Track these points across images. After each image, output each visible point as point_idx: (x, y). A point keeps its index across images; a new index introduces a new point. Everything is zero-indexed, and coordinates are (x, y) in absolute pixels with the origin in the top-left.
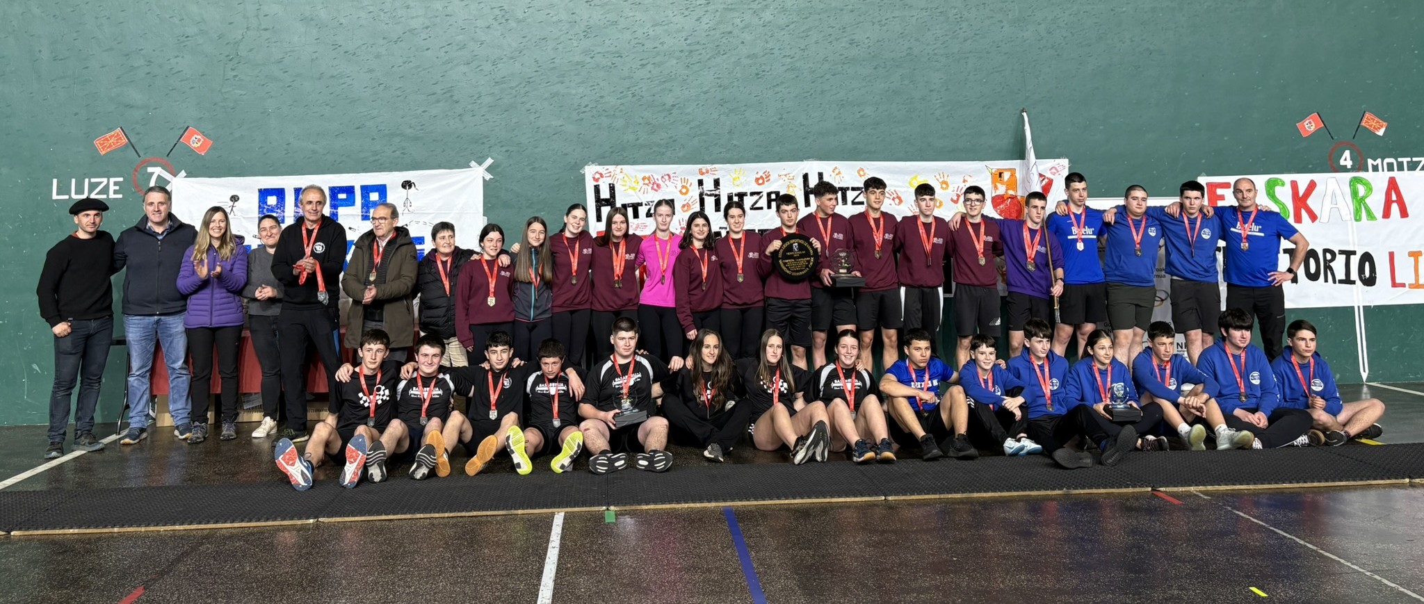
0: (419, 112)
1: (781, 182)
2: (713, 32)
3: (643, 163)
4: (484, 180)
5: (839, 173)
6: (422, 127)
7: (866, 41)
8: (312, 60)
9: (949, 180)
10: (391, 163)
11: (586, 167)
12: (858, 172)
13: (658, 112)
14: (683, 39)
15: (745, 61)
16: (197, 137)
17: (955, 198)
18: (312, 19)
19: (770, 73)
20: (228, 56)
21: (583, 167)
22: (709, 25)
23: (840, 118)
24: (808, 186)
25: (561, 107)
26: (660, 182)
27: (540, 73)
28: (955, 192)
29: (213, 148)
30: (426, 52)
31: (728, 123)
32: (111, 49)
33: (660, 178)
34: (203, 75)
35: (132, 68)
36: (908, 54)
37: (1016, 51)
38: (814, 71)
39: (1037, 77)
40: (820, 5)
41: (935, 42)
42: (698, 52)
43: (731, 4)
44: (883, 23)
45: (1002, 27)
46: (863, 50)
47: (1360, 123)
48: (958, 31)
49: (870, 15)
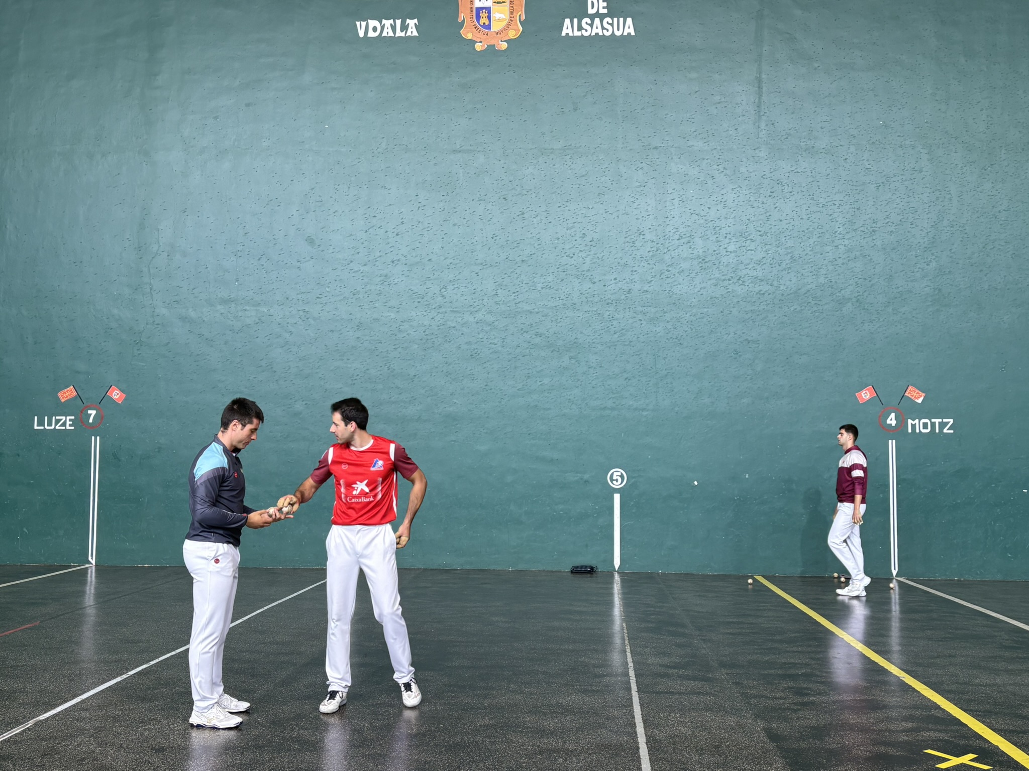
0: (251, 378)
2: (442, 327)
6: (253, 388)
7: (547, 333)
13: (406, 380)
15: (464, 347)
16: (117, 392)
18: (186, 318)
19: (480, 354)
20: (135, 341)
22: (440, 322)
23: (526, 385)
25: (341, 376)
29: (125, 399)
30: (256, 340)
31: (451, 387)
32: (67, 337)
34: (120, 353)
35: (80, 349)
36: (575, 342)
37: (651, 341)
38: (510, 353)
39: (665, 358)
40: (516, 309)
41: (594, 334)
42: (432, 340)
43: (456, 308)
44: (558, 321)
45: (641, 324)
46: (544, 339)
47: (904, 394)
48: (611, 327)
49: (549, 315)
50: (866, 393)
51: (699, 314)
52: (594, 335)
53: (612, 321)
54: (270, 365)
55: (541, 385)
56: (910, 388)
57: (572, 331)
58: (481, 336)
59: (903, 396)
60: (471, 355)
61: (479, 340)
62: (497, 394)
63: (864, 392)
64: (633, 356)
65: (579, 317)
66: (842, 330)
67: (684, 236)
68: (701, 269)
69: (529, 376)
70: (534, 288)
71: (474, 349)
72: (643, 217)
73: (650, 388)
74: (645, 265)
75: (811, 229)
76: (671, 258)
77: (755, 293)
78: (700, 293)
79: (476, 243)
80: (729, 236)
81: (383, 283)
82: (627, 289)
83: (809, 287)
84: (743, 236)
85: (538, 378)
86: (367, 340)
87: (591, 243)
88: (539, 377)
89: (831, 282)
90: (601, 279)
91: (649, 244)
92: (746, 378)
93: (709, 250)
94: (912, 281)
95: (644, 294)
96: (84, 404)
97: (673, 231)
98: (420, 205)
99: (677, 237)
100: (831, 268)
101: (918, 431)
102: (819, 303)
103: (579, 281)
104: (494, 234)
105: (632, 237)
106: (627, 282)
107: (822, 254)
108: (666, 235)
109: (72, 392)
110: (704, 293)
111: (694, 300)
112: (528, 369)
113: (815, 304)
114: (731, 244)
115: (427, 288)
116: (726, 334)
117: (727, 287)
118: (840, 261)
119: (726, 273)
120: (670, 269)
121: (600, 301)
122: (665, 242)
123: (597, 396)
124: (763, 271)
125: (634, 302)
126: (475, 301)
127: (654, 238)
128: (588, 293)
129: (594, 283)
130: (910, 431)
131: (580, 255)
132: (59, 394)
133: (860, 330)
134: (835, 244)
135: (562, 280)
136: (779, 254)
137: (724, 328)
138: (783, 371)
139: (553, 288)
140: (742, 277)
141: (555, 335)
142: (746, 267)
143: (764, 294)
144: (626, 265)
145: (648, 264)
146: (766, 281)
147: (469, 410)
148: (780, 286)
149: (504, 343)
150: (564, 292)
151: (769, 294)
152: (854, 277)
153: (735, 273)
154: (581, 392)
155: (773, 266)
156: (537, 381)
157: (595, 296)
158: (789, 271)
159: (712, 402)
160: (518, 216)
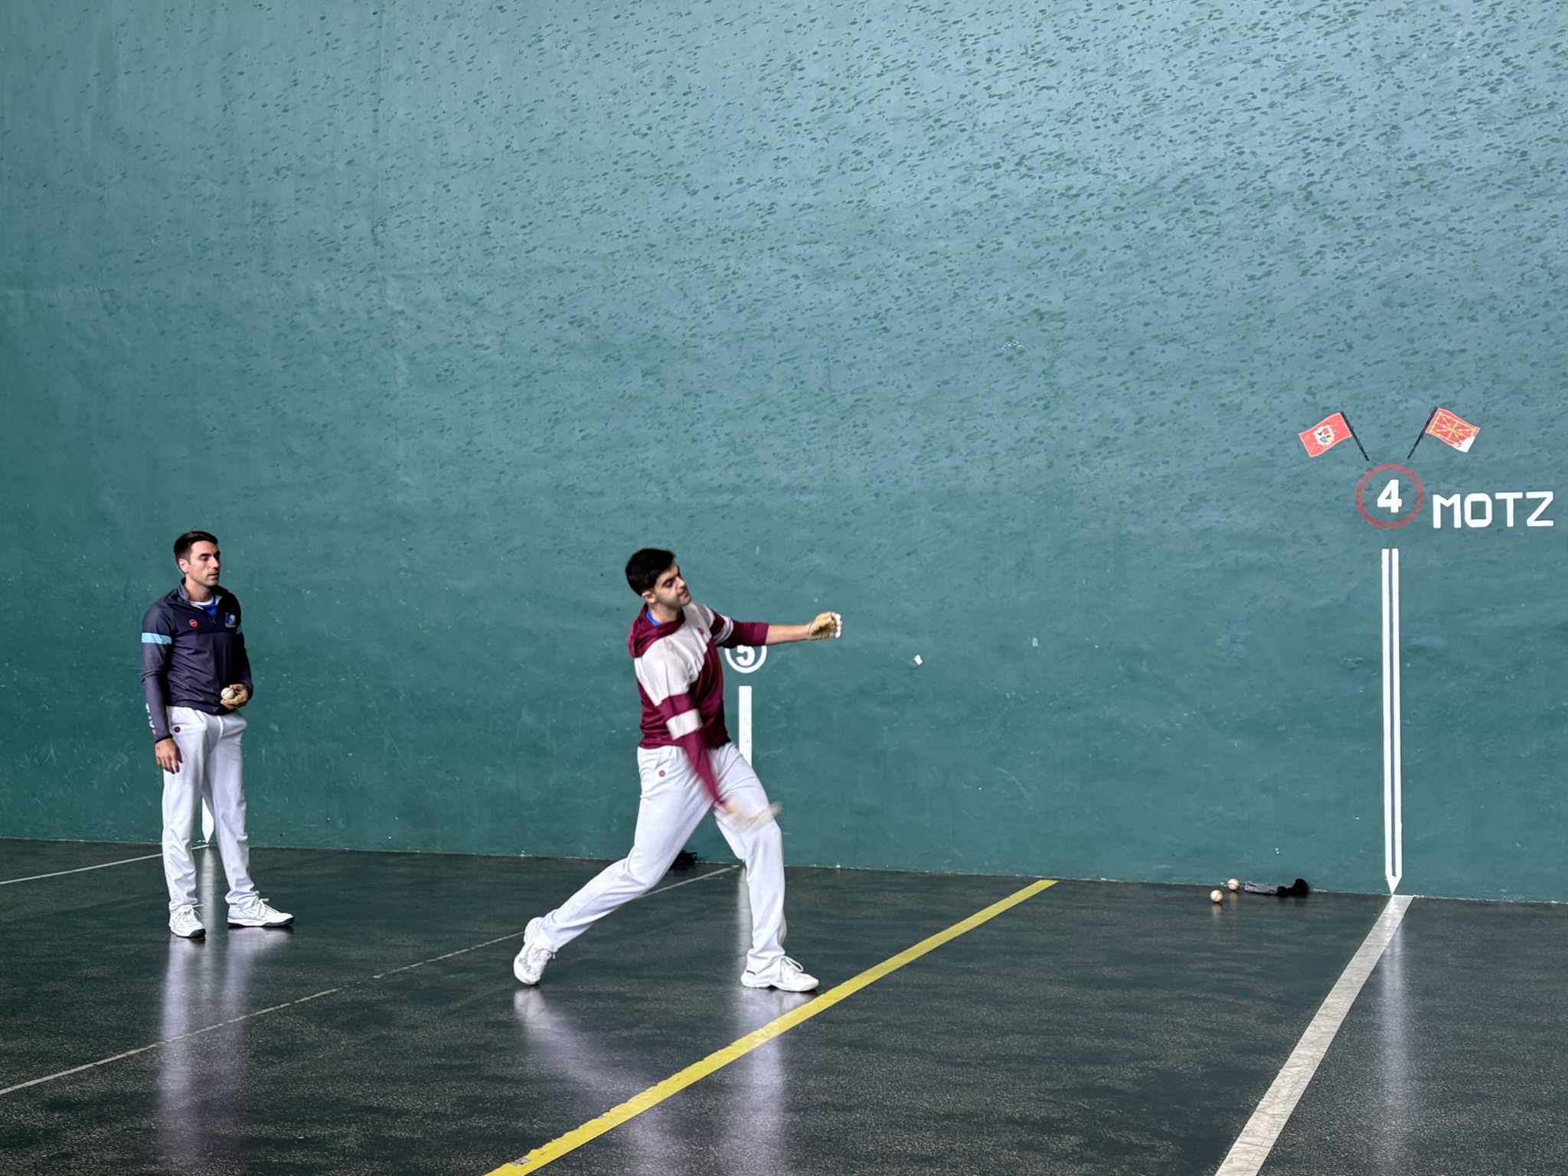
13: (305, 436)
19: (456, 373)
27: (158, 382)
36: (654, 337)
37: (818, 325)
38: (518, 368)
39: (850, 366)
40: (528, 264)
41: (694, 315)
42: (358, 344)
43: (404, 268)
44: (617, 288)
45: (798, 286)
46: (588, 332)
47: (1424, 430)
48: (730, 296)
49: (598, 276)
50: (1326, 431)
51: (927, 254)
52: (694, 318)
53: (734, 282)
54: (53, 412)
55: (583, 438)
56: (1440, 413)
57: (647, 309)
58: (456, 331)
59: (1421, 436)
60: (438, 376)
61: (453, 339)
62: (492, 461)
63: (1320, 430)
64: (779, 363)
65: (661, 275)
66: (1268, 274)
67: (892, 66)
68: (932, 145)
69: (557, 419)
70: (564, 213)
71: (443, 361)
72: (800, 26)
73: (817, 439)
74: (809, 144)
75: (1193, 23)
76: (862, 121)
77: (1056, 195)
78: (929, 203)
79: (443, 116)
80: (996, 58)
81: (259, 221)
82: (768, 203)
83: (1186, 171)
84: (1030, 53)
85: (576, 422)
86: (229, 350)
87: (685, 99)
88: (580, 421)
89: (1241, 153)
90: (709, 184)
91: (814, 92)
92: (1034, 406)
93: (951, 96)
94: (1451, 136)
95: (803, 212)
97: (867, 56)
98: (329, 39)
99: (878, 68)
100: (1242, 118)
101: (1457, 524)
102: (1210, 208)
103: (662, 189)
104: (481, 93)
105: (776, 77)
106: (766, 186)
107: (1219, 85)
108: (853, 66)
110: (940, 203)
111: (916, 222)
112: (556, 403)
113: (1202, 212)
114: (1001, 76)
115: (346, 227)
116: (990, 300)
117: (991, 183)
118: (1263, 100)
119: (988, 149)
120: (861, 148)
121: (707, 236)
122: (850, 84)
123: (701, 461)
124: (1076, 138)
125: (782, 234)
126: (442, 250)
127: (825, 76)
128: (680, 219)
129: (695, 193)
130: (1437, 524)
131: (662, 128)
133: (1313, 271)
134: (1252, 56)
135: (625, 192)
136: (1115, 91)
137: (983, 285)
138: (1123, 383)
139: (606, 210)
140: (1027, 157)
141: (611, 320)
142: (1038, 130)
143: (1077, 195)
144: (764, 145)
145: (813, 139)
146: (1083, 163)
147: (435, 501)
148: (1116, 172)
149: (505, 345)
150: (630, 219)
151: (1091, 195)
152: (1300, 137)
153: (1012, 147)
154: (668, 452)
155: (1100, 123)
156: (574, 429)
157: (697, 224)
158: (1138, 135)
159: (956, 468)
160: (529, 46)
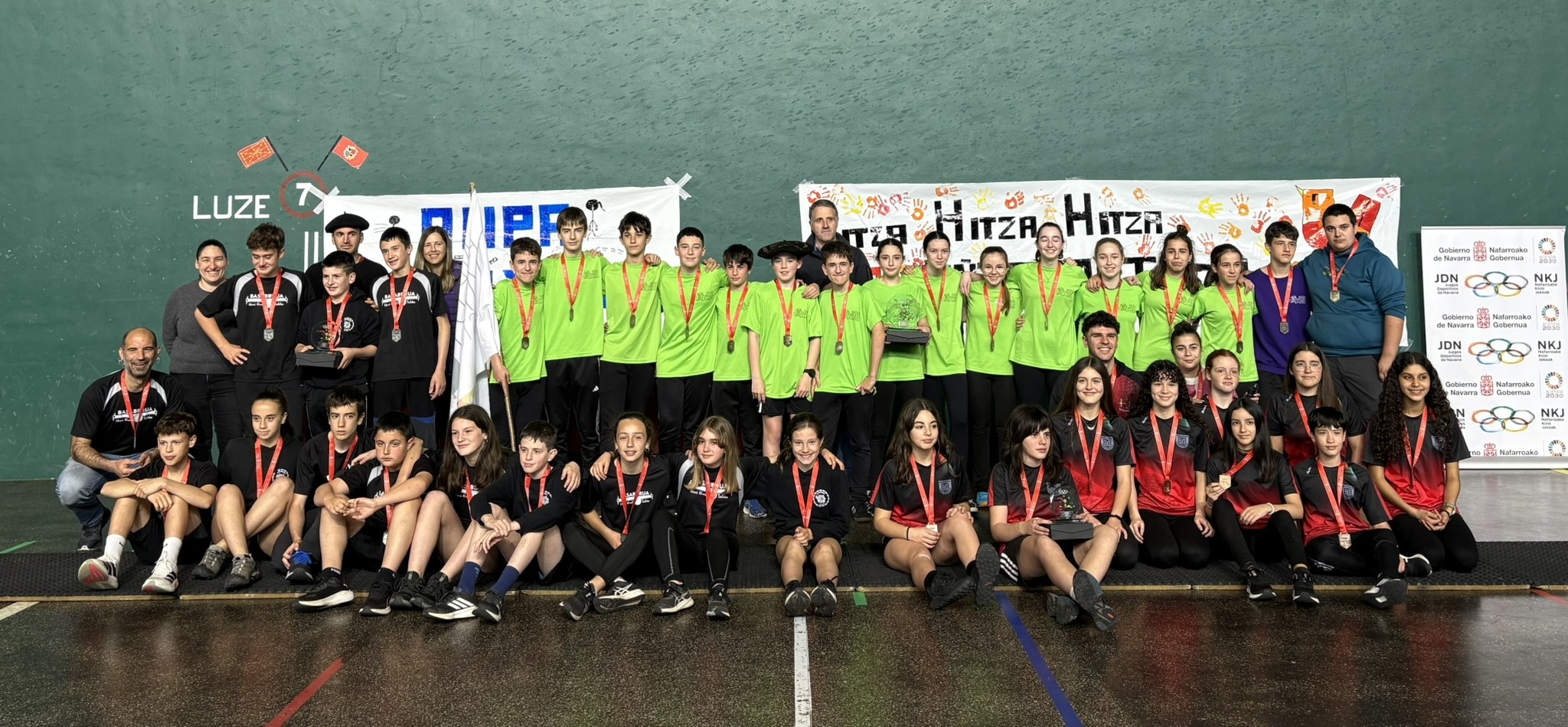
0: (605, 119)
1: (1037, 205)
2: (953, 22)
3: (869, 181)
4: (681, 200)
5: (1111, 194)
6: (609, 137)
7: (1146, 31)
8: (482, 58)
9: (1249, 204)
10: (574, 178)
11: (800, 185)
12: (1135, 193)
13: (888, 119)
14: (916, 31)
15: (992, 57)
16: (352, 148)
17: (1257, 226)
18: (481, 10)
19: (1024, 71)
20: (384, 53)
21: (796, 185)
22: (948, 13)
23: (1111, 127)
24: (1071, 211)
25: (769, 113)
26: (888, 204)
27: (744, 73)
28: (1257, 219)
29: (369, 161)
30: (612, 49)
31: (972, 132)
32: (255, 46)
33: (888, 199)
34: (357, 76)
35: (279, 68)
36: (1198, 47)
37: (1334, 43)
38: (1080, 68)
39: (1361, 75)
42: (935, 46)
46: (1142, 42)
52: (1233, 34)
54: (639, 95)
58: (1024, 38)
61: (1021, 44)
71: (1012, 62)
73: (1337, 129)
85: (1132, 113)
92: (1508, 108)
96: (287, 170)
109: (266, 150)
116: (1470, 30)
132: (240, 154)
137: (1464, 18)
141: (1161, 34)
149: (1068, 50)
156: (1130, 118)
159: (1451, 153)
